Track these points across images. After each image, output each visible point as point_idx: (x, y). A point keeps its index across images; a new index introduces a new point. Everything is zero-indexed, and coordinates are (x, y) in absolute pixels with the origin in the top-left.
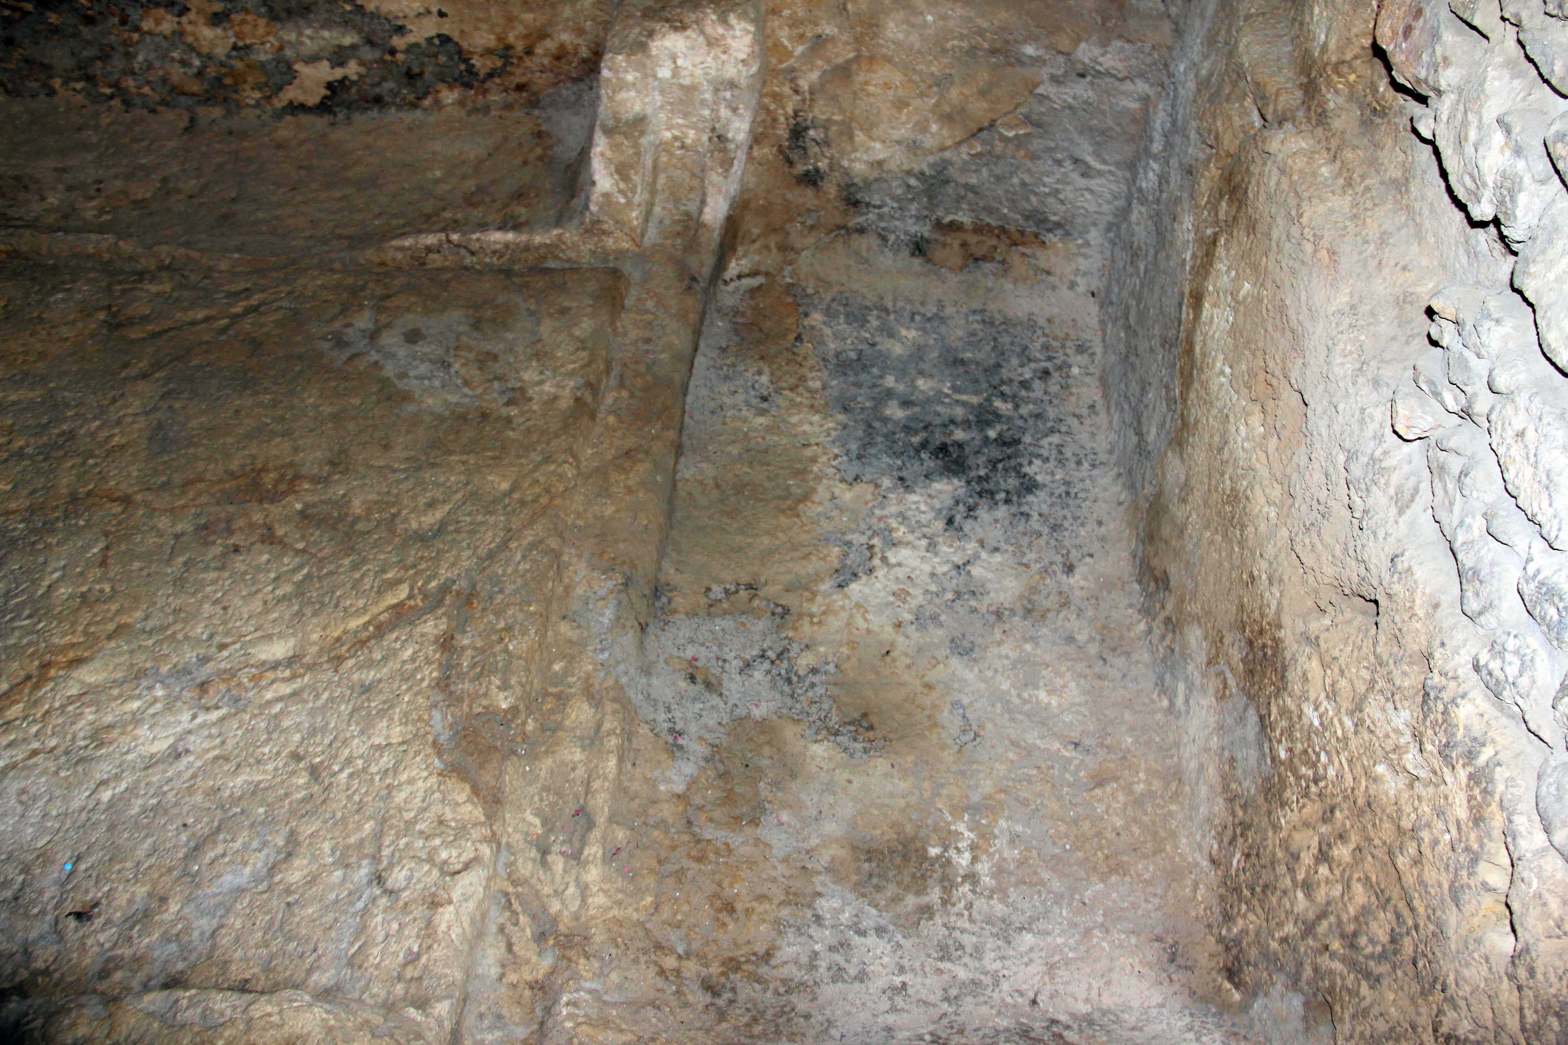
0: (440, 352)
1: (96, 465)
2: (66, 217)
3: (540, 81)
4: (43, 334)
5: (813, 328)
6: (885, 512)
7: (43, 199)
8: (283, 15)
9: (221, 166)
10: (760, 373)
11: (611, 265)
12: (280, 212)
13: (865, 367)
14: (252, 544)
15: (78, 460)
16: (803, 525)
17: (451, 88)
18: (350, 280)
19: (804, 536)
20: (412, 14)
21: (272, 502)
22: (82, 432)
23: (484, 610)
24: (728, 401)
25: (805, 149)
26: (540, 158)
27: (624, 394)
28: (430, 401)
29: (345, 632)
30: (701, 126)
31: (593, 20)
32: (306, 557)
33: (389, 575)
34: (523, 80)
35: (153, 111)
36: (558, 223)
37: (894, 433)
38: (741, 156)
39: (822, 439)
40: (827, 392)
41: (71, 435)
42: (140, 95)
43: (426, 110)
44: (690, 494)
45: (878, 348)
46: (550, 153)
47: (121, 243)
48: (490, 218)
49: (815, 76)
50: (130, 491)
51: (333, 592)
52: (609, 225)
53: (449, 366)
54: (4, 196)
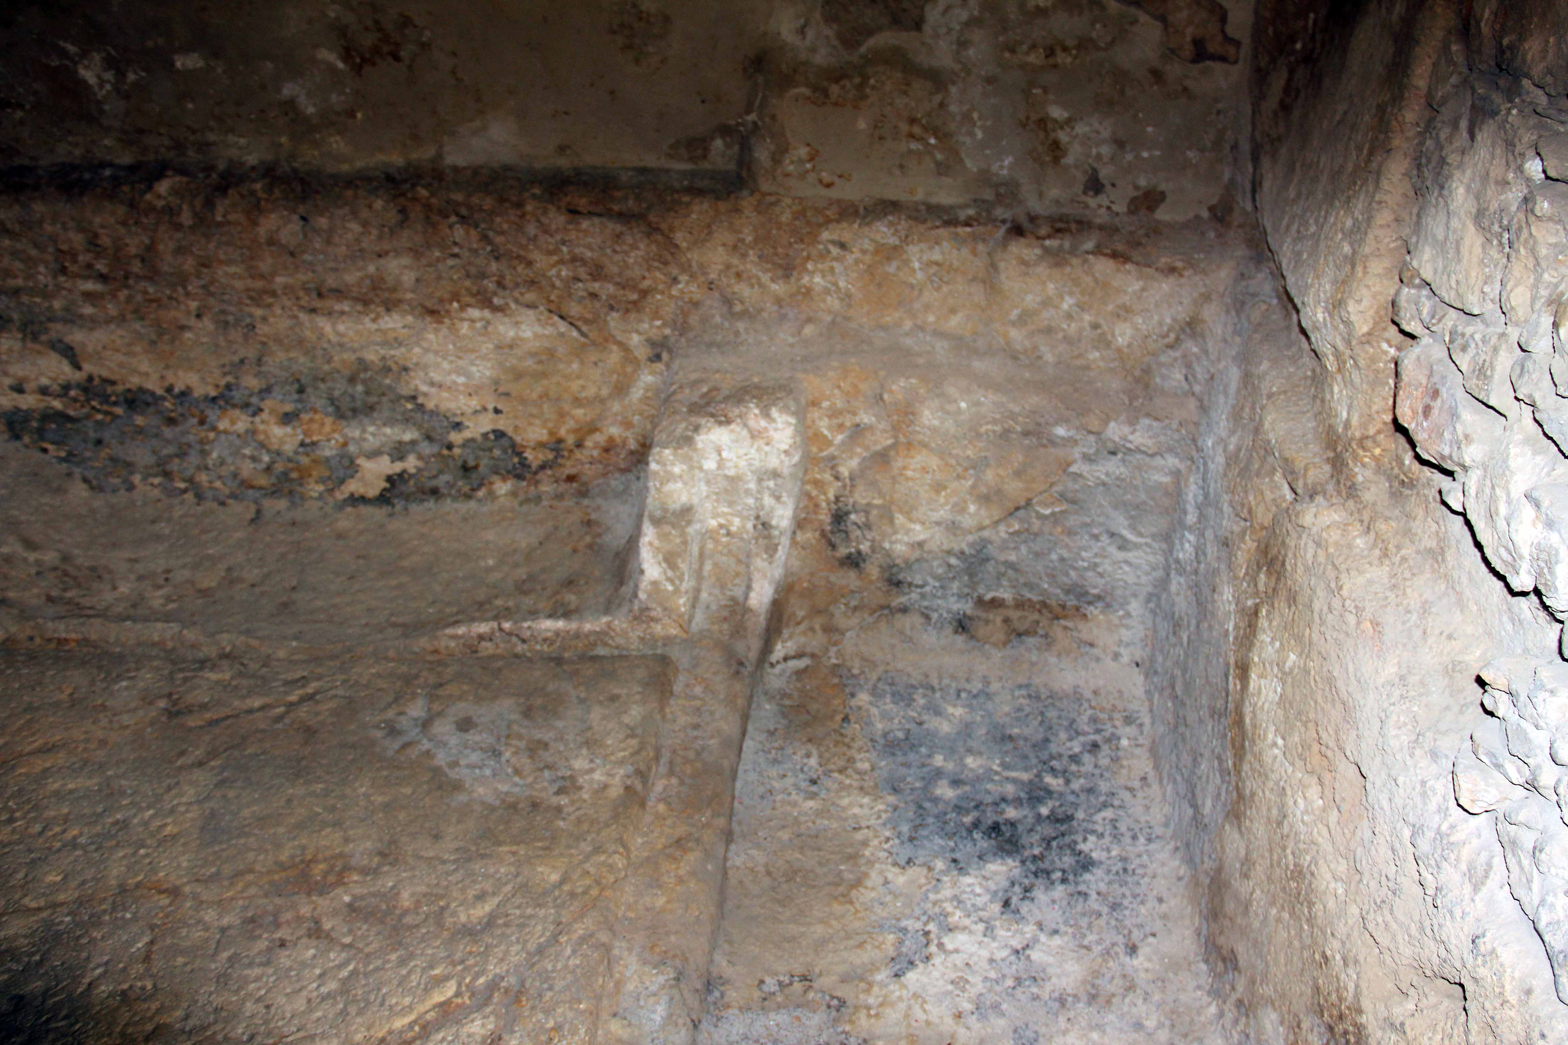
0: (491, 740)
1: (147, 855)
2: (134, 606)
3: (588, 471)
4: (104, 721)
5: (860, 708)
6: (939, 896)
7: (115, 588)
8: (349, 413)
9: (283, 556)
10: (808, 756)
11: (660, 652)
12: (337, 600)
13: (913, 746)
14: (299, 938)
15: (129, 851)
16: (857, 911)
17: (504, 480)
18: (404, 669)
19: (857, 924)
20: (470, 411)
21: (321, 895)
22: (136, 821)
23: (533, 1008)
24: (777, 785)
25: (846, 532)
26: (590, 546)
27: (674, 781)
28: (481, 790)
29: (390, 1032)
30: (745, 513)
31: (641, 415)
32: (353, 951)
33: (437, 972)
34: (573, 471)
35: (223, 504)
36: (607, 611)
37: (945, 814)
38: (785, 541)
39: (872, 822)
40: (875, 774)
41: (124, 825)
42: (211, 488)
43: (480, 500)
44: (741, 882)
45: (925, 726)
46: (599, 541)
47: (185, 632)
48: (540, 606)
49: (854, 463)
50: (178, 883)
51: (379, 989)
52: (657, 612)
53: (500, 754)
54: (79, 586)
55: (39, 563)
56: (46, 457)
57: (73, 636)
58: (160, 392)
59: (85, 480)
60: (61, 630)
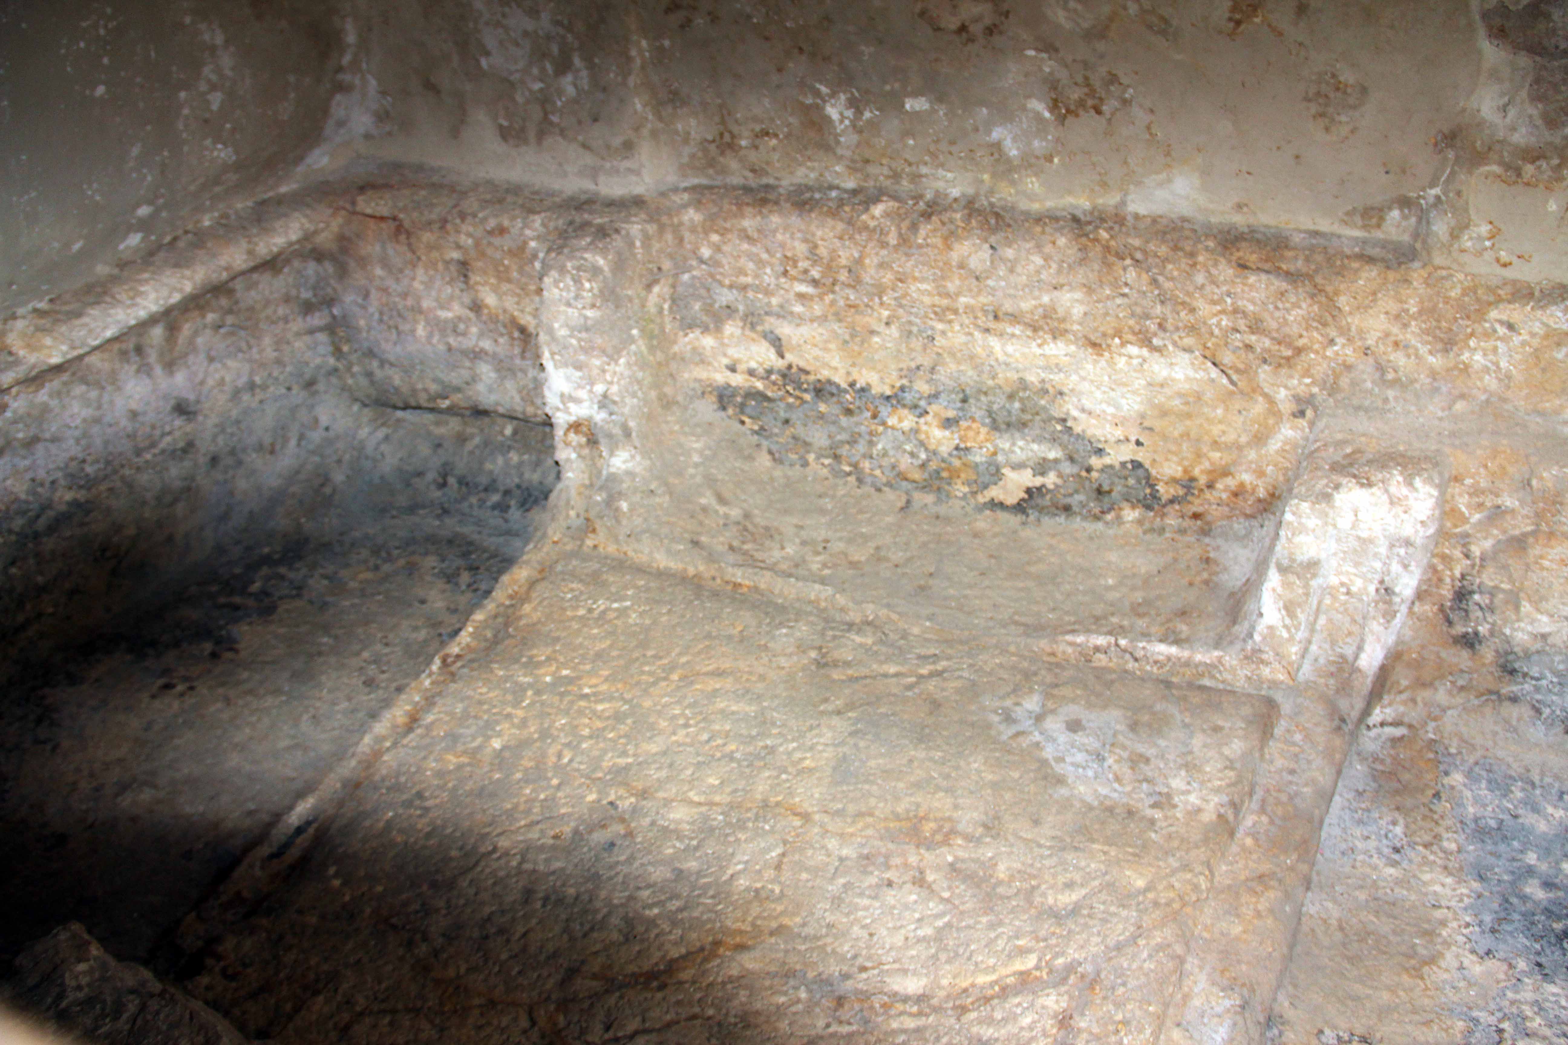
0: (1097, 745)
1: (787, 780)
2: (797, 566)
3: (1215, 512)
4: (765, 660)
5: (1452, 788)
6: (1518, 997)
7: (783, 548)
8: (1003, 427)
9: (924, 544)
10: (1394, 823)
11: (1263, 693)
12: (968, 592)
13: (1505, 838)
14: (904, 883)
15: (775, 773)
16: (1427, 989)
17: (1133, 507)
18: (1025, 664)
19: (1426, 1001)
20: (1113, 439)
21: (928, 849)
22: (781, 749)
23: (1105, 998)
24: (1360, 845)
25: (1466, 611)
26: (1206, 582)
27: (1264, 819)
28: (1082, 789)
29: (973, 985)
30: (1369, 576)
31: (1275, 465)
32: (949, 906)
33: (1020, 943)
34: (1200, 509)
35: (879, 490)
36: (1217, 645)
37: (1534, 914)
38: (1404, 609)
39: (1453, 903)
40: (1461, 857)
41: (771, 750)
42: (871, 475)
43: (1107, 523)
44: (1313, 930)
45: (1520, 820)
46: (1215, 578)
47: (837, 596)
48: (1153, 630)
49: (1488, 544)
50: (810, 810)
51: (968, 945)
52: (1269, 656)
53: (1104, 759)
54: (755, 541)
55: (726, 516)
56: (743, 428)
57: (747, 582)
58: (844, 385)
59: (770, 452)
60: (738, 575)
